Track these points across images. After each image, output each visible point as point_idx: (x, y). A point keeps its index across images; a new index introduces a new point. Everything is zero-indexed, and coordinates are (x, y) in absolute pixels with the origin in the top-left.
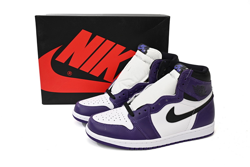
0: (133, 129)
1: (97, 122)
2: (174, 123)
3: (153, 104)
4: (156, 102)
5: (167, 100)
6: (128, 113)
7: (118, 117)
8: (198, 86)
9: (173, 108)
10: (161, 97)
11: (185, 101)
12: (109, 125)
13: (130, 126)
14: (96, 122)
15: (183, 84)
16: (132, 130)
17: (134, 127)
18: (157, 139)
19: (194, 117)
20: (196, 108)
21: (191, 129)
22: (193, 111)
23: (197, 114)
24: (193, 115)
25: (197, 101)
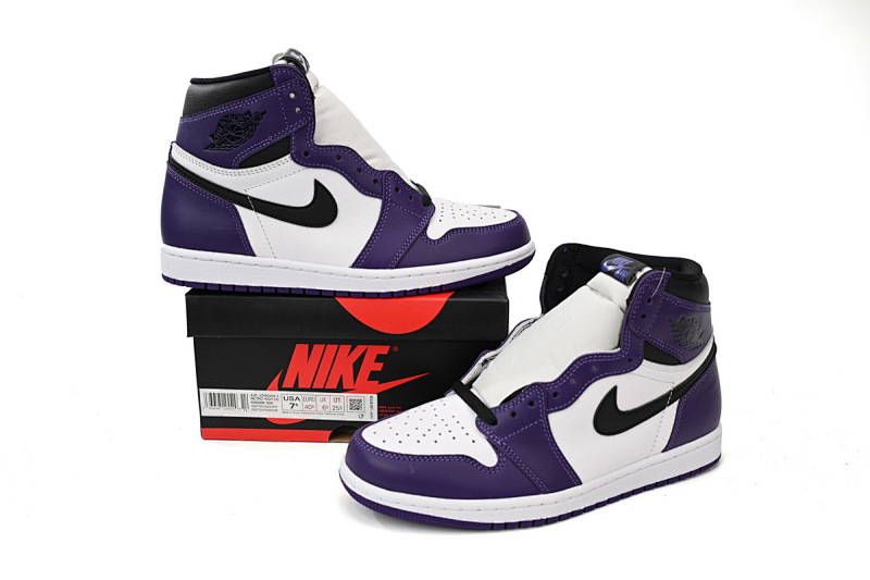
0: (497, 465)
1: (383, 451)
2: (617, 436)
3: (555, 381)
4: (562, 375)
5: (594, 369)
6: (476, 415)
7: (445, 431)
8: (683, 319)
9: (614, 391)
10: (579, 359)
11: (647, 366)
12: (423, 456)
13: (487, 456)
14: (378, 449)
15: (643, 316)
16: (494, 467)
17: (499, 457)
18: (571, 489)
19: (670, 412)
20: (675, 385)
21: (663, 451)
22: (668, 394)
23: (677, 402)
24: (667, 409)
25: (680, 363)
